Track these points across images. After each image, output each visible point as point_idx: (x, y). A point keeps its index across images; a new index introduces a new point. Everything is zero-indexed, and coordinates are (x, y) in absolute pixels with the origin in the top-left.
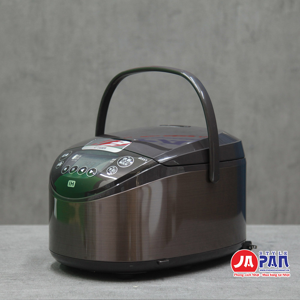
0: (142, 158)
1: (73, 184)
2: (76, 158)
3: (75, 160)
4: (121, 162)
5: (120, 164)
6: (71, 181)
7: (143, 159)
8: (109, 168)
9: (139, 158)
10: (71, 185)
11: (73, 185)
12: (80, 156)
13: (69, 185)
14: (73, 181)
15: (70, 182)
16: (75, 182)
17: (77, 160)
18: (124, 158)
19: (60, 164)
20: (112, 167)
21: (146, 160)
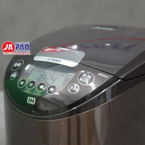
0: (101, 74)
1: (33, 101)
2: (29, 69)
3: (29, 71)
4: (81, 79)
5: (81, 82)
6: (31, 98)
7: (103, 75)
8: (70, 86)
9: (99, 74)
10: (31, 102)
11: (33, 103)
12: (33, 67)
13: (29, 102)
14: (33, 99)
15: (29, 98)
16: (35, 99)
17: (31, 72)
18: (83, 75)
19: (14, 75)
20: (73, 85)
21: (107, 76)
